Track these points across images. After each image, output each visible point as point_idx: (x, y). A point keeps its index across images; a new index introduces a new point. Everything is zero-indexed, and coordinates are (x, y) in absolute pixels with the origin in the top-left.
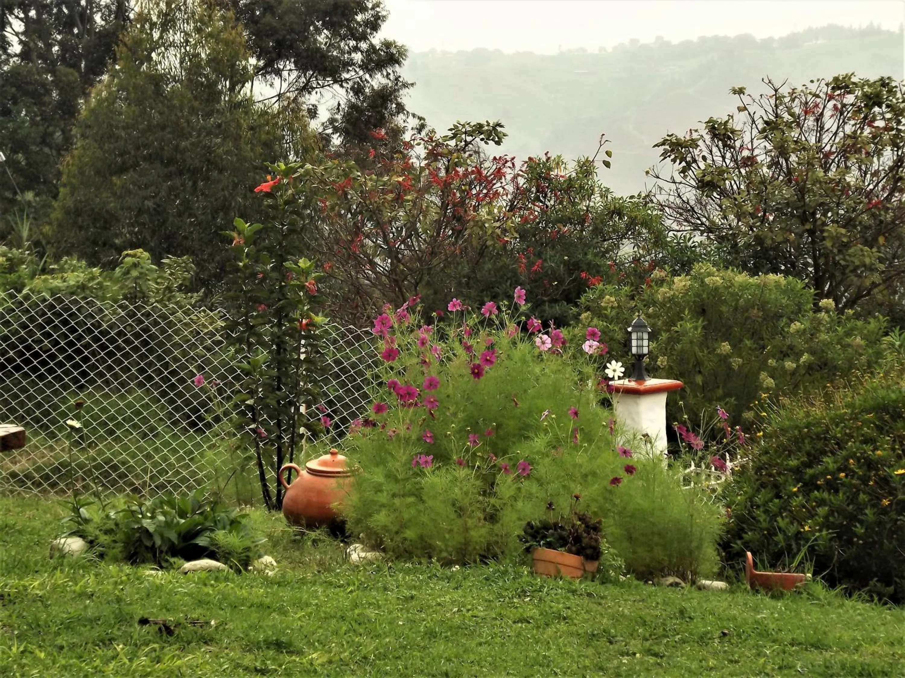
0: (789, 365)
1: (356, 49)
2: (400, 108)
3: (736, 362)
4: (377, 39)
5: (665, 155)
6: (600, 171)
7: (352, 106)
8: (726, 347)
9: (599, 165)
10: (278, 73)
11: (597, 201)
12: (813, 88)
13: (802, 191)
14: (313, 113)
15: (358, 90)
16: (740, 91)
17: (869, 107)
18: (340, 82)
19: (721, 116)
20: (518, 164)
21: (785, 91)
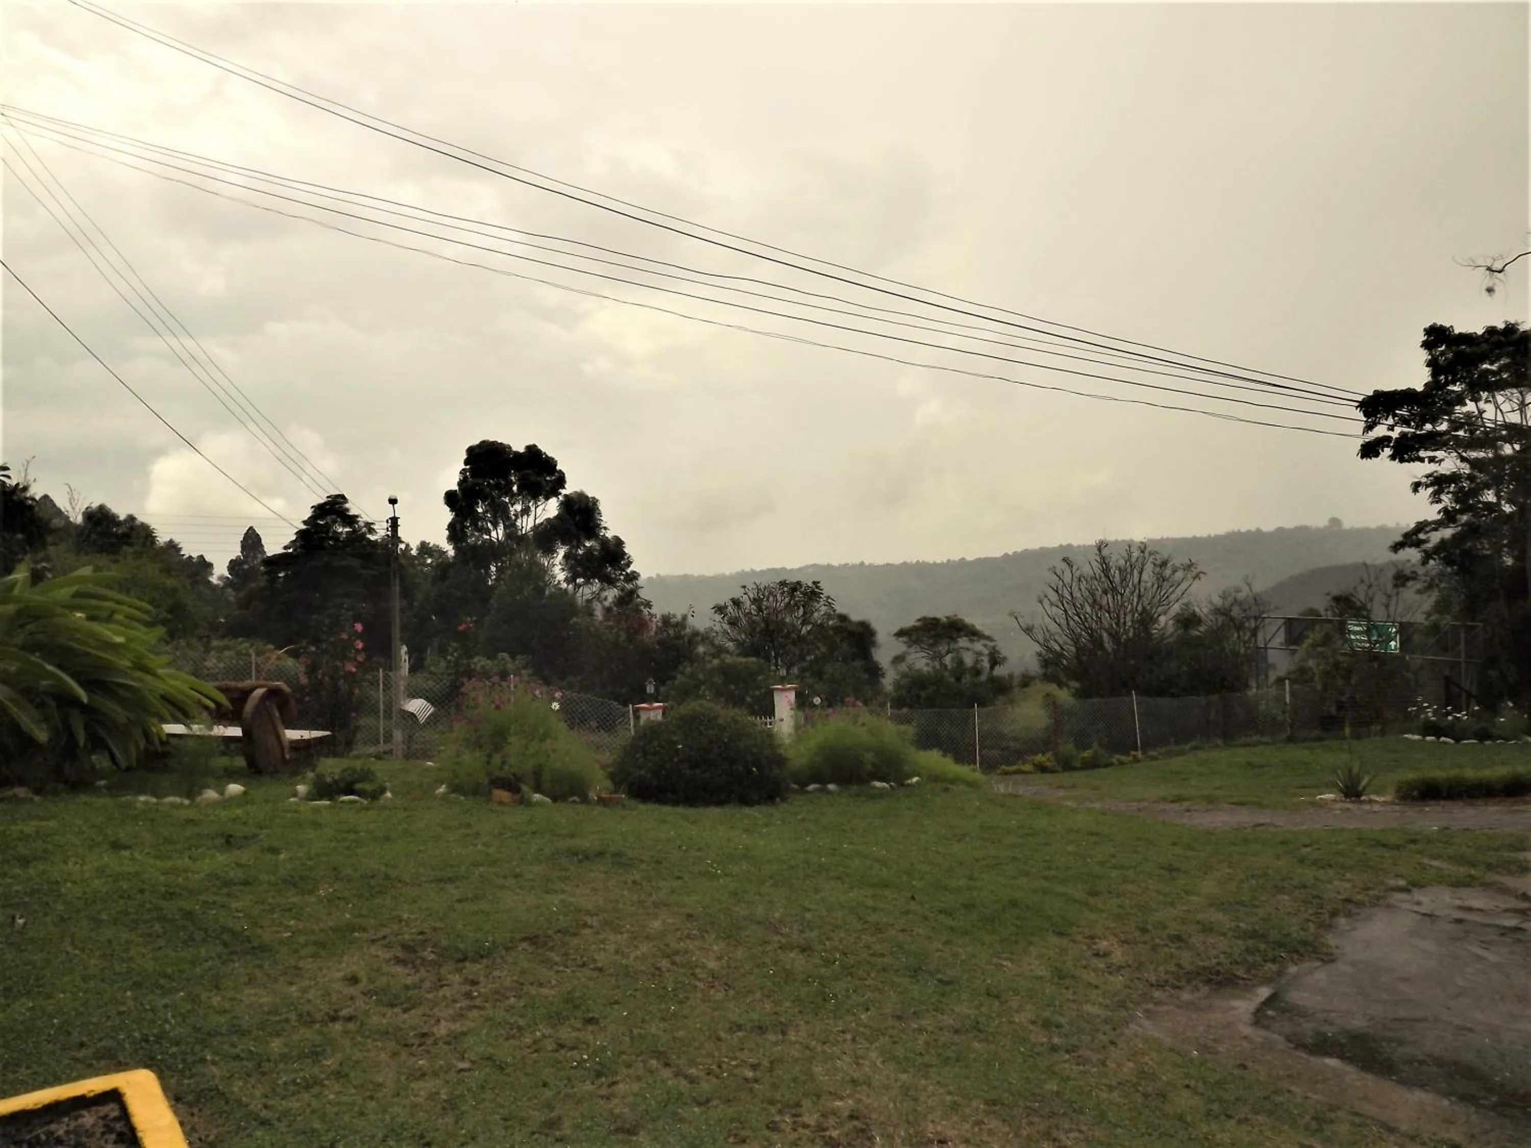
0: (757, 693)
1: (621, 574)
2: (638, 596)
3: (737, 692)
4: (629, 571)
5: (716, 612)
6: (690, 618)
7: (620, 596)
8: (733, 687)
9: (689, 617)
10: (592, 584)
11: (688, 631)
12: (772, 585)
13: (767, 625)
14: (606, 599)
15: (622, 590)
16: (744, 587)
17: (793, 592)
18: (616, 587)
19: (736, 596)
20: (658, 616)
21: (762, 587)
